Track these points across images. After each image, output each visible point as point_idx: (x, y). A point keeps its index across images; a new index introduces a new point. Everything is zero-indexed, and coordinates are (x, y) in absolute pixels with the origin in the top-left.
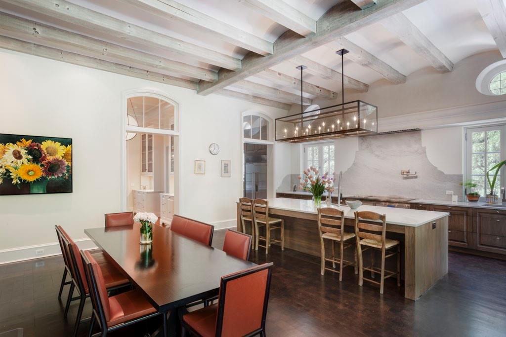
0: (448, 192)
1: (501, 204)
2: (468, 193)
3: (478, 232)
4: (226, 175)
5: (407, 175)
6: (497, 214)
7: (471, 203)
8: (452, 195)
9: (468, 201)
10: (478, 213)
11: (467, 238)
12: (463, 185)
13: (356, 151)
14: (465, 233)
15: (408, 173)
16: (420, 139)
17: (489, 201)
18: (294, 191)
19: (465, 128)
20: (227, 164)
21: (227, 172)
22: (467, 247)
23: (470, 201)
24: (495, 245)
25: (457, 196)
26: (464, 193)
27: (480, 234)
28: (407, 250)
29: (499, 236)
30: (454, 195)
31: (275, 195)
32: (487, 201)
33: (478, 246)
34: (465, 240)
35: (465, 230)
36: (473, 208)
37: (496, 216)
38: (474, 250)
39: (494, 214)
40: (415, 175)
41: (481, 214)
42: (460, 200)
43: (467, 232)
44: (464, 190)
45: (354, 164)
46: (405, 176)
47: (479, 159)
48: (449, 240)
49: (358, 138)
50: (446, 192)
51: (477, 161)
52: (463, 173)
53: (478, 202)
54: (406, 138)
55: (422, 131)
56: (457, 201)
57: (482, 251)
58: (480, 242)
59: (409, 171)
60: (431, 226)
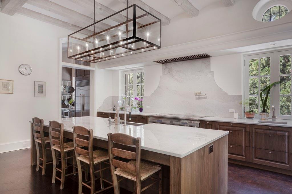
0: (231, 110)
1: (271, 120)
2: (246, 111)
3: (254, 146)
4: (41, 95)
5: (199, 96)
6: (270, 130)
7: (248, 119)
8: (234, 113)
9: (246, 118)
10: (254, 129)
11: (245, 152)
12: (242, 104)
13: (160, 76)
14: (244, 147)
15: (200, 94)
16: (209, 65)
17: (262, 118)
18: (114, 110)
19: (244, 55)
20: (42, 85)
21: (42, 93)
22: (244, 160)
23: (248, 118)
24: (268, 159)
25: (237, 114)
26: (243, 111)
27: (256, 148)
28: (173, 189)
29: (271, 150)
30: (235, 112)
31: (96, 114)
32: (261, 118)
33: (254, 159)
34: (244, 154)
35: (243, 145)
36: (250, 125)
37: (268, 132)
38: (251, 163)
39: (267, 129)
40: (205, 96)
41: (257, 130)
42: (240, 117)
43: (245, 146)
44: (243, 108)
45: (159, 87)
46: (198, 97)
47: (252, 89)
48: (229, 153)
49: (162, 64)
50: (229, 111)
51: (251, 90)
52: (242, 94)
53: (254, 119)
54: (199, 63)
55: (211, 58)
56: (237, 118)
57: (257, 164)
58: (255, 155)
59: (200, 92)
60: (207, 150)
